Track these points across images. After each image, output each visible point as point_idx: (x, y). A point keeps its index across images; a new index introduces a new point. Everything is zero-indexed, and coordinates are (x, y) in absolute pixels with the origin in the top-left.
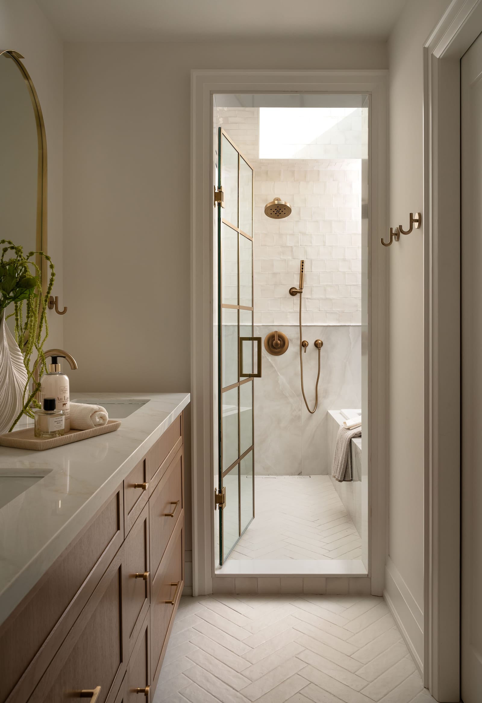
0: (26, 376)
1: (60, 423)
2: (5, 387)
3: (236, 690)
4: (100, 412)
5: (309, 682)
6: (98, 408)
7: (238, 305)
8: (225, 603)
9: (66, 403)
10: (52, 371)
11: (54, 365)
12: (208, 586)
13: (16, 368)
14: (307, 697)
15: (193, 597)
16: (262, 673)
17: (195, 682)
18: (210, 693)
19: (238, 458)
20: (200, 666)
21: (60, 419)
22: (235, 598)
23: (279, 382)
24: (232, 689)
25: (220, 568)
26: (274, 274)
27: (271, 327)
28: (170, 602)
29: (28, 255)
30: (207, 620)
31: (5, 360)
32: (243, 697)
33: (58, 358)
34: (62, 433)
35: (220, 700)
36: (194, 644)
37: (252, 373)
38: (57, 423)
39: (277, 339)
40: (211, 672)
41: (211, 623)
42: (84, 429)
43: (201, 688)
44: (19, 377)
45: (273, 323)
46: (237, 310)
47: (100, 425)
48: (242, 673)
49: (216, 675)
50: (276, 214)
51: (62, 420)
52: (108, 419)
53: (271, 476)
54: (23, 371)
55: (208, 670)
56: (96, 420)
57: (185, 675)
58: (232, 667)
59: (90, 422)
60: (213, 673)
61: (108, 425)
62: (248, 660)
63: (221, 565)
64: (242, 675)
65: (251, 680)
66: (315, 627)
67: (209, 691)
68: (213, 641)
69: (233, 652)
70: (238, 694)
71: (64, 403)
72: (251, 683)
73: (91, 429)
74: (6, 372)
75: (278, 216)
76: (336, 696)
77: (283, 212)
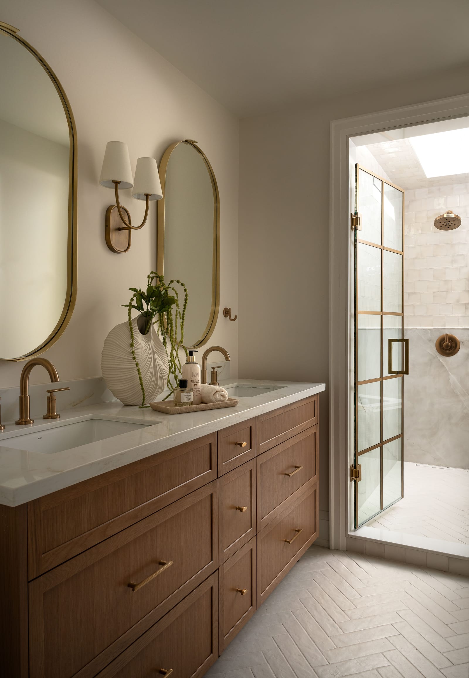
0: (168, 364)
1: (189, 397)
2: (150, 370)
3: (335, 622)
4: (220, 392)
5: (399, 634)
6: (219, 389)
7: (381, 311)
8: (353, 560)
9: (197, 384)
10: (190, 361)
11: (190, 357)
12: (343, 543)
13: (160, 358)
14: (392, 643)
15: (329, 549)
16: (362, 616)
17: (306, 608)
18: (314, 618)
19: (380, 442)
20: (315, 599)
21: (190, 394)
22: (365, 558)
23: (450, 381)
24: (332, 620)
25: (355, 531)
26: (446, 282)
27: (443, 330)
28: (288, 542)
29: (170, 283)
30: (334, 568)
31: (150, 353)
32: (339, 628)
33: (193, 352)
34: (191, 404)
35: (319, 625)
36: (316, 582)
37: (401, 371)
38: (187, 397)
39: (447, 341)
40: (321, 604)
41: (336, 570)
42: (206, 402)
43: (309, 613)
44: (162, 364)
45: (445, 327)
46: (380, 316)
47: (221, 401)
48: (346, 612)
49: (324, 608)
50: (446, 226)
51: (190, 395)
52: (227, 397)
53: (441, 467)
54: (165, 360)
55: (319, 603)
56: (216, 397)
57: (300, 601)
58: (339, 606)
59: (212, 398)
60: (322, 606)
61: (227, 402)
62: (354, 604)
63: (355, 529)
64: (345, 613)
65: (350, 619)
66: (425, 594)
67: (314, 616)
68: (332, 584)
69: (344, 595)
70: (336, 624)
71: (195, 384)
72: (350, 621)
73: (213, 403)
74: (151, 360)
75: (448, 228)
76: (418, 650)
77: (453, 224)
